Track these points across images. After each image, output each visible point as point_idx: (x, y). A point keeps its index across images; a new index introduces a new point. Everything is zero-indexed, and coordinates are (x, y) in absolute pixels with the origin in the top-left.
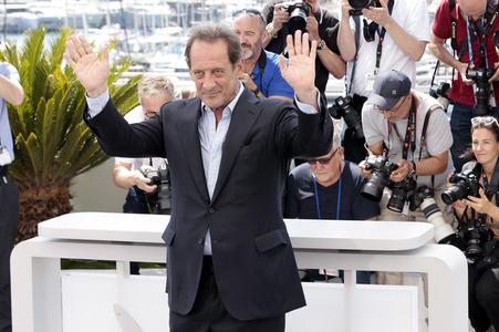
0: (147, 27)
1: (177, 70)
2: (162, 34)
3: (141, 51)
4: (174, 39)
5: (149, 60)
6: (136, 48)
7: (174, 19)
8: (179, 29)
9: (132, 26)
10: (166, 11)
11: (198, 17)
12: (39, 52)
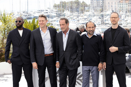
0: (52, 17)
1: (57, 25)
2: (55, 19)
3: (51, 22)
4: (57, 19)
5: (52, 23)
6: (50, 21)
7: (57, 16)
8: (58, 18)
9: (50, 17)
10: (55, 15)
11: (61, 16)
12: (34, 22)
